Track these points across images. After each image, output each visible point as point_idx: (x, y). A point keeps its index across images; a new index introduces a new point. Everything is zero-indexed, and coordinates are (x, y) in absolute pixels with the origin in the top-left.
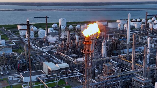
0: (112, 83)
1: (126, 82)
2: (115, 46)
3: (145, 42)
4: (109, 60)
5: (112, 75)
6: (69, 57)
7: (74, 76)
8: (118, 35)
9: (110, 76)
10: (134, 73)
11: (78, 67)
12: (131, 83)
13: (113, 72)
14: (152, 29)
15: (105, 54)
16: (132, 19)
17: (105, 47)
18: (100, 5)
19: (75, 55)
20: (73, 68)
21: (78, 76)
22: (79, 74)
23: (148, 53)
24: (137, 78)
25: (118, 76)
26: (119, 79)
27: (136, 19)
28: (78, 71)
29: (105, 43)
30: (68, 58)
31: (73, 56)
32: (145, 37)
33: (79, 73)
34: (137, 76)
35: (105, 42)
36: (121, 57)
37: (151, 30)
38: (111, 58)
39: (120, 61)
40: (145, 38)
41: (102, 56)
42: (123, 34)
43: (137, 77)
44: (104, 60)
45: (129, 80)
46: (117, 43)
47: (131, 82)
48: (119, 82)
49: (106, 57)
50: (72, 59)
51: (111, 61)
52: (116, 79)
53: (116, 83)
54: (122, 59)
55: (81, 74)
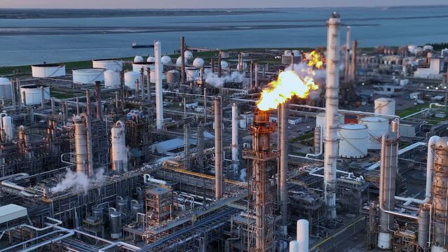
0: (181, 242)
1: (213, 233)
2: (136, 135)
3: (197, 117)
4: (141, 178)
5: (178, 220)
6: (6, 184)
7: (53, 241)
8: (119, 103)
9: (172, 223)
10: (229, 204)
11: (56, 210)
12: (226, 233)
13: (176, 210)
14: (200, 82)
15: (122, 163)
16: (134, 58)
17: (120, 140)
18: (14, 17)
19: (25, 175)
20: (41, 216)
21: (62, 240)
22: (65, 233)
23: (235, 146)
24: (244, 217)
25: (193, 219)
26: (197, 228)
27: (144, 57)
28: (60, 222)
29: (121, 129)
30: (5, 186)
31: (19, 178)
32: (190, 105)
33: (63, 229)
34: (242, 210)
35: (120, 127)
36: (172, 166)
37: (199, 84)
38: (144, 172)
39: (171, 176)
40: (191, 107)
41: (114, 168)
42: (132, 100)
43: (242, 214)
44: (126, 178)
45: (221, 227)
46: (140, 127)
47: (229, 229)
48: (197, 237)
49: (125, 170)
50: (20, 190)
51: (149, 179)
52: (189, 228)
53: (192, 240)
54: (176, 170)
55: (72, 232)
